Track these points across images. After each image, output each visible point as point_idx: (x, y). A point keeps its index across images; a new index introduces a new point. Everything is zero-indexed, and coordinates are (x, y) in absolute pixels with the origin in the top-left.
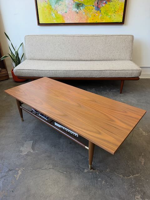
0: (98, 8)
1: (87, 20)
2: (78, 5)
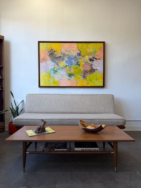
0: (84, 77)
2: (70, 75)
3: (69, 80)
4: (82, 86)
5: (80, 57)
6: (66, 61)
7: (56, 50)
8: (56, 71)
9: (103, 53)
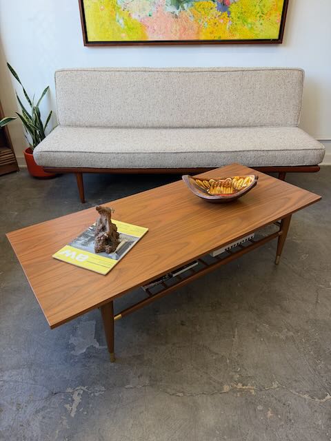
0: (224, 6)
1: (198, 33)
3: (176, 17)
4: (216, 39)
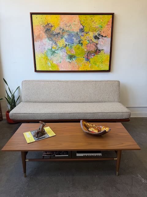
0: (88, 59)
1: (78, 68)
2: (71, 57)
3: (70, 63)
4: (85, 70)
5: (83, 34)
6: (65, 38)
7: (53, 25)
8: (54, 52)
9: (111, 29)
